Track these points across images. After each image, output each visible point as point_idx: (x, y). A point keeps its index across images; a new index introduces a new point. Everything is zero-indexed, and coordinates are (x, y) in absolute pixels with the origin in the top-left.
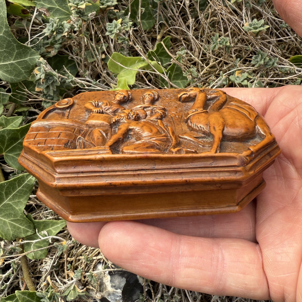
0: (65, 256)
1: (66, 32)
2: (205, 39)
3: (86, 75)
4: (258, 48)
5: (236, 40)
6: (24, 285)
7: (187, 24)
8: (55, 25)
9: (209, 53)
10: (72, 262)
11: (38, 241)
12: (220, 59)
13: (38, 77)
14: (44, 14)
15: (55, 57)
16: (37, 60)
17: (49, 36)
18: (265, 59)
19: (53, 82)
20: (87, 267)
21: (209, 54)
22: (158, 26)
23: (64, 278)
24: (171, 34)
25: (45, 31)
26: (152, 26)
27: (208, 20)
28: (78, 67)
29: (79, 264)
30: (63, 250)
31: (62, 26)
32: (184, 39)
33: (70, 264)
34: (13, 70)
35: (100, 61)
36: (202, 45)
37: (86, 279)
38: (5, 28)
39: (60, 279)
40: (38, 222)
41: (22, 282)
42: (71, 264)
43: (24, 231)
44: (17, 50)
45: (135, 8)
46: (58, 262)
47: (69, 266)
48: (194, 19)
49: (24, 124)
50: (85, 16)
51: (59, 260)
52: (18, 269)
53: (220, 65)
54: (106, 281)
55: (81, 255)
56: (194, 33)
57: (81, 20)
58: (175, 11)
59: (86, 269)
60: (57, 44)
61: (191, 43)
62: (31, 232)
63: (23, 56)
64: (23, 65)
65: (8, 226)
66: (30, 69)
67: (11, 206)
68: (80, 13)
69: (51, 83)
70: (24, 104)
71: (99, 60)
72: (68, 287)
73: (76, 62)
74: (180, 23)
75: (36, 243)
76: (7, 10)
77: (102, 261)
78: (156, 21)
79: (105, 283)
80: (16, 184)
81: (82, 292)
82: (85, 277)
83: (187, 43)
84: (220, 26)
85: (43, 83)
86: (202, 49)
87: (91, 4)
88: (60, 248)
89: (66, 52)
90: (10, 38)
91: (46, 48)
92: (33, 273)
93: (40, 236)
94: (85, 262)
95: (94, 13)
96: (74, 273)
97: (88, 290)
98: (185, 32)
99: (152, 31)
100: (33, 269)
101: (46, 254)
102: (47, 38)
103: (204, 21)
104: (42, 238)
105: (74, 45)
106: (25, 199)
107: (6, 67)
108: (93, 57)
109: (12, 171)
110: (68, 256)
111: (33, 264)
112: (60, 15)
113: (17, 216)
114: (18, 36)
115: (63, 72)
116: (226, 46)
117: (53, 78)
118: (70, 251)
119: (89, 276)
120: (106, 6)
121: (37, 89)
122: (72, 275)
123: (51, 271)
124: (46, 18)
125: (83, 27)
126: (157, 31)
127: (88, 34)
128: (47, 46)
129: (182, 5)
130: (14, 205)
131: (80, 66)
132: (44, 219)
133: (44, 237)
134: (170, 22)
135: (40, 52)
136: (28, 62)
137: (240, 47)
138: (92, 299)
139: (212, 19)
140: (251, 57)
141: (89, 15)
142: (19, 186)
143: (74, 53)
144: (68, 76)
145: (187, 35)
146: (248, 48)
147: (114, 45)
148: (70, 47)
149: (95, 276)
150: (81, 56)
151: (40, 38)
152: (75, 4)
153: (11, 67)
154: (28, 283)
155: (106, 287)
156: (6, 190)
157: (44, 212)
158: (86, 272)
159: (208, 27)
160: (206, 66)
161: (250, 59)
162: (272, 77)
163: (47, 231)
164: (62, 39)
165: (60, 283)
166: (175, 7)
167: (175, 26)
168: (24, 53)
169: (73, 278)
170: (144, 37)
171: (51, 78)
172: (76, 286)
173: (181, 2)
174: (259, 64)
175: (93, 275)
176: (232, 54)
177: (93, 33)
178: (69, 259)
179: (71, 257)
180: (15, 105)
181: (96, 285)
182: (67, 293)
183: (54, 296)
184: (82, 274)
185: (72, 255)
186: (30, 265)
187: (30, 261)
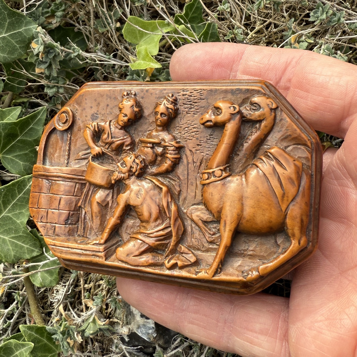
0: (82, 283)
3: (98, 49)
6: (32, 323)
9: (254, 14)
10: (91, 289)
11: (46, 263)
12: (268, 21)
13: (36, 52)
16: (34, 30)
19: (55, 56)
20: (109, 294)
21: (254, 16)
23: (82, 311)
28: (87, 41)
29: (99, 292)
33: (88, 292)
34: (6, 46)
35: (114, 31)
37: (109, 310)
39: (75, 312)
41: (29, 319)
42: (90, 292)
43: (28, 250)
44: (9, 19)
46: (72, 290)
47: (86, 294)
52: (24, 303)
55: (101, 279)
59: (108, 296)
60: (59, 11)
62: (37, 252)
63: (16, 26)
64: (17, 39)
65: (8, 245)
66: (27, 43)
67: (11, 218)
69: (52, 57)
71: (113, 29)
72: (87, 320)
73: (84, 35)
75: (44, 265)
79: (132, 312)
80: (15, 190)
81: (104, 325)
86: (245, 10)
89: (71, 22)
91: (46, 18)
92: (43, 307)
93: (48, 256)
94: (106, 288)
96: (93, 300)
97: (112, 324)
100: (43, 303)
101: (58, 280)
104: (51, 259)
106: (28, 210)
108: (105, 27)
109: (12, 178)
110: (85, 283)
111: (42, 296)
113: (19, 232)
117: (55, 51)
119: (111, 301)
122: (90, 304)
128: (47, 15)
130: (15, 218)
131: (90, 40)
133: (53, 257)
135: (39, 23)
136: (23, 34)
138: (117, 335)
142: (19, 193)
143: (81, 22)
144: (74, 50)
146: (304, 4)
150: (90, 26)
151: (37, 4)
153: (3, 43)
154: (37, 318)
155: (134, 316)
156: (3, 198)
160: (251, 31)
164: (65, 5)
165: (76, 316)
168: (17, 23)
169: (93, 308)
171: (51, 51)
172: (96, 317)
174: (321, 20)
175: (117, 300)
178: (86, 286)
179: (89, 284)
180: (13, 95)
181: (121, 316)
182: (86, 327)
183: (69, 331)
184: (102, 301)
185: (90, 282)
186: (39, 297)
187: (38, 292)
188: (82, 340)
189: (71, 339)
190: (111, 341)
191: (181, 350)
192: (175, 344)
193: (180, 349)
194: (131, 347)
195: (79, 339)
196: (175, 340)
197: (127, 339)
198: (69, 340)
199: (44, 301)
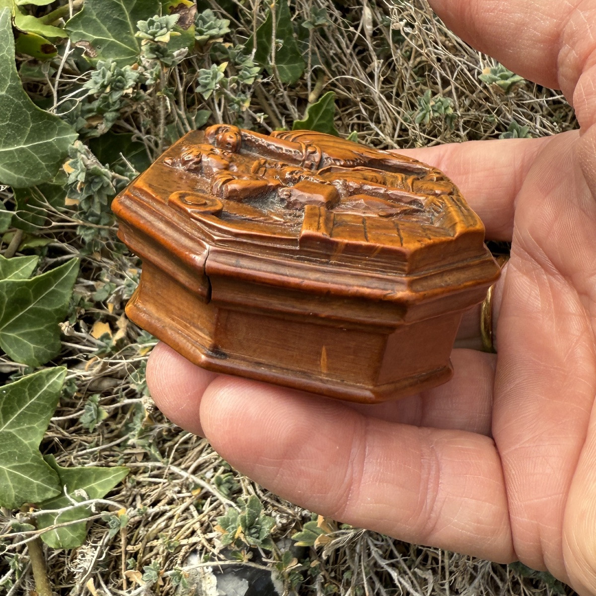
0: (123, 542)
1: (130, 87)
2: (405, 99)
4: (510, 117)
5: (467, 102)
7: (368, 70)
8: (109, 74)
9: (414, 128)
10: (137, 553)
11: (68, 511)
12: (435, 141)
13: (72, 179)
14: (86, 53)
15: (104, 136)
17: (95, 96)
19: (102, 187)
20: (168, 563)
21: (414, 131)
22: (311, 75)
23: (121, 588)
24: (337, 90)
25: (87, 85)
26: (299, 75)
27: (411, 62)
28: (149, 156)
29: (151, 558)
30: (119, 526)
31: (122, 75)
32: (363, 100)
33: (132, 558)
36: (399, 113)
37: (167, 587)
38: (11, 80)
39: (110, 590)
40: (67, 471)
42: (136, 558)
43: (38, 489)
44: (33, 122)
45: (264, 40)
46: (108, 554)
47: (131, 561)
48: (382, 61)
49: (40, 271)
50: (168, 56)
51: (110, 550)
52: (24, 573)
54: (208, 588)
55: (157, 538)
56: (382, 88)
57: (159, 63)
58: (344, 46)
59: (167, 565)
60: (111, 111)
61: (378, 109)
62: (54, 492)
63: (43, 134)
64: (43, 153)
65: (6, 479)
66: (57, 160)
67: (13, 437)
68: (158, 51)
69: (97, 189)
73: (147, 147)
74: (354, 70)
75: (64, 514)
76: (15, 46)
77: (199, 548)
78: (307, 64)
79: (205, 592)
80: (25, 392)
82: (165, 580)
83: (369, 107)
84: (434, 73)
85: (81, 189)
86: (400, 120)
87: (178, 34)
88: (114, 522)
89: (128, 127)
90: (20, 99)
91: (88, 119)
92: (53, 581)
93: (72, 500)
94: (163, 552)
95: (185, 50)
96: (143, 572)
98: (365, 86)
99: (298, 85)
100: (55, 573)
101: (84, 538)
102: (91, 99)
103: (403, 64)
104: (77, 504)
105: (145, 115)
106: (43, 423)
107: (10, 157)
109: (14, 369)
110: (128, 542)
111: (54, 562)
112: (117, 55)
113: (25, 459)
115: (121, 168)
116: (447, 116)
117: (102, 180)
118: (132, 532)
119: (173, 575)
120: (207, 37)
121: (68, 202)
122: (136, 577)
123: (94, 572)
124: (90, 61)
125: (162, 77)
126: (309, 84)
127: (171, 91)
128: (90, 115)
129: (358, 33)
130: (20, 436)
131: (155, 155)
132: (79, 467)
133: (79, 502)
134: (333, 66)
135: (77, 128)
136: (54, 146)
137: (475, 116)
139: (418, 59)
140: (497, 136)
141: (175, 54)
142: (31, 397)
143: (143, 129)
144: (131, 177)
145: (369, 92)
146: (490, 119)
147: (224, 113)
148: (135, 115)
149: (186, 577)
150: (156, 135)
151: (78, 100)
152: (150, 34)
153: (19, 157)
156: (5, 403)
157: (80, 453)
158: (166, 570)
159: (411, 75)
163: (85, 490)
164: (122, 101)
166: (343, 38)
167: (344, 74)
168: (46, 128)
169: (139, 582)
170: (282, 96)
171: (96, 180)
173: (356, 27)
175: (181, 573)
176: (458, 130)
177: (181, 89)
178: (130, 548)
179: (134, 545)
180: (22, 235)
184: (158, 574)
185: (136, 541)
186: (50, 564)
187: (49, 556)
199: (57, 571)
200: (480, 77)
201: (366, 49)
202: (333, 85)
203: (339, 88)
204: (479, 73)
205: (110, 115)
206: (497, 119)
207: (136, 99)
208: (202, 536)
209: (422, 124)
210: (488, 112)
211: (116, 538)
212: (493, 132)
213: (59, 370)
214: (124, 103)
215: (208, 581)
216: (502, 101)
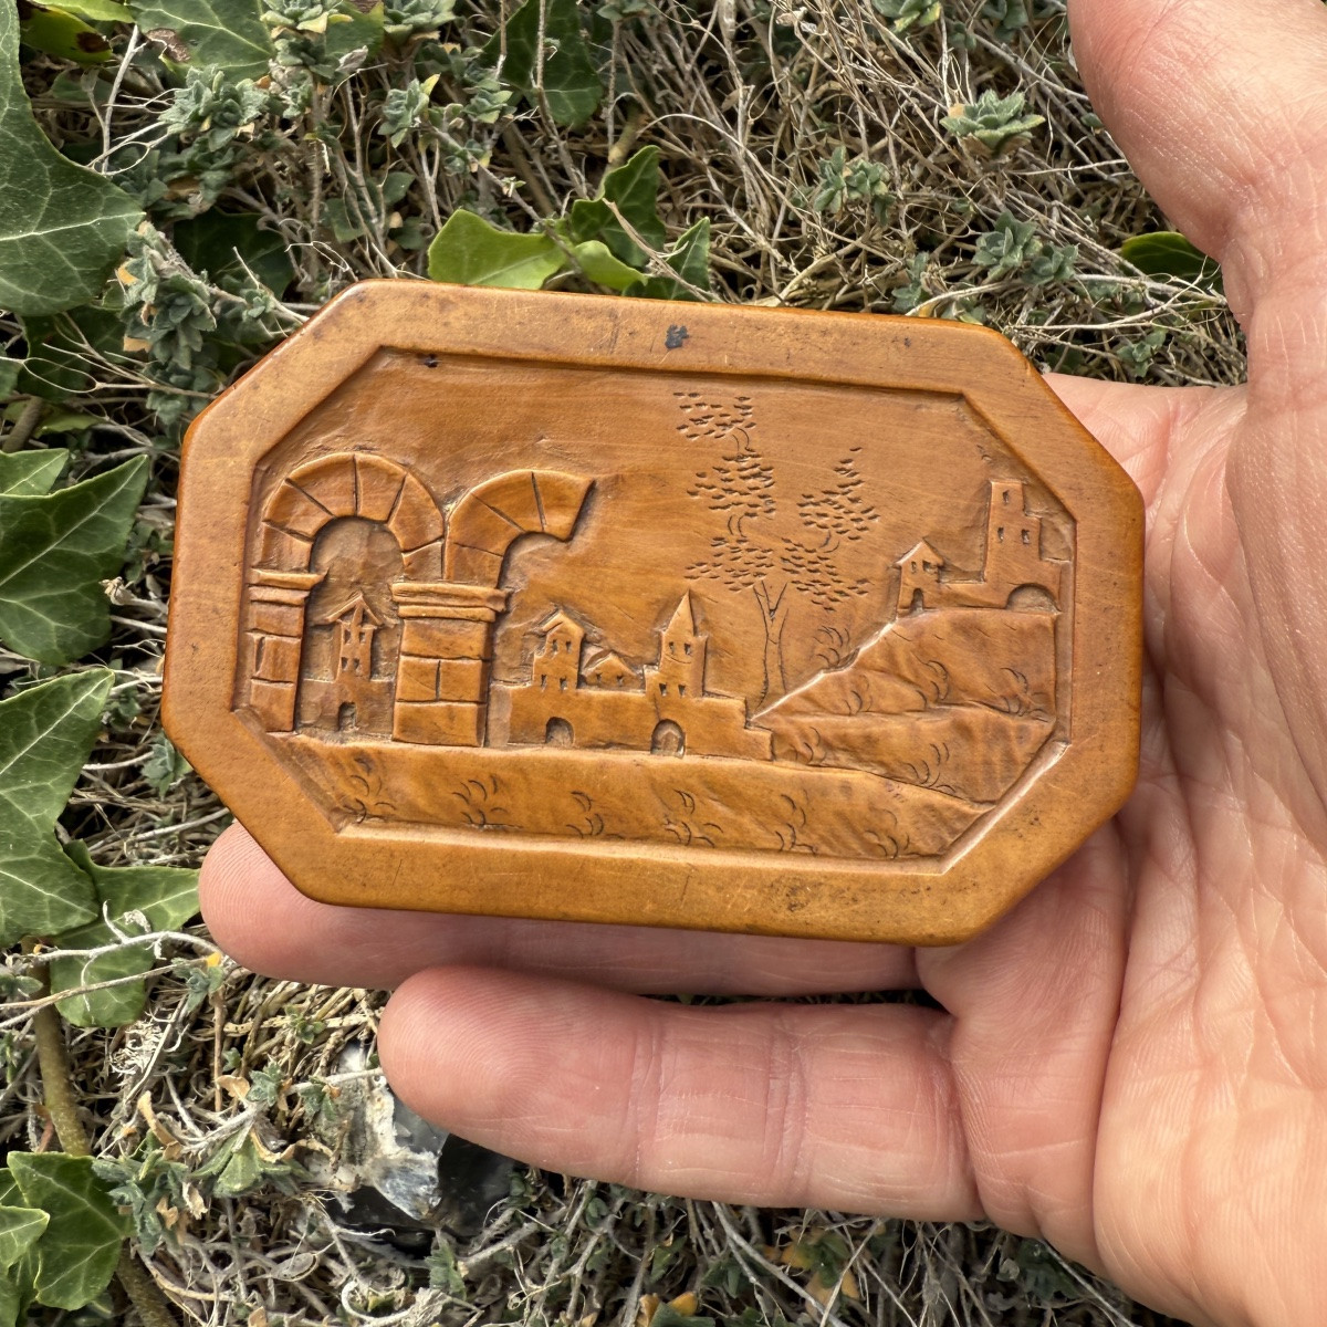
0: (217, 1016)
1: (249, 121)
2: (795, 163)
3: (325, 295)
4: (999, 202)
5: (916, 172)
6: (47, 1136)
7: (726, 105)
8: (208, 94)
9: (811, 219)
10: (244, 1038)
11: (108, 953)
12: (853, 244)
13: (130, 298)
14: (168, 54)
15: (204, 218)
17: (182, 137)
18: (1026, 246)
19: (191, 315)
20: (302, 1062)
21: (812, 224)
22: (615, 112)
23: (210, 1106)
24: (664, 142)
25: (165, 116)
26: (591, 110)
27: (809, 91)
28: (293, 261)
29: (269, 1050)
30: (207, 988)
31: (236, 96)
32: (714, 163)
33: (234, 1049)
34: (38, 265)
35: (381, 240)
36: (783, 189)
37: (298, 1111)
38: (11, 100)
39: (191, 1113)
40: (112, 874)
41: (38, 1121)
42: (240, 1050)
43: (52, 908)
44: (55, 187)
45: (524, 40)
46: (186, 1040)
47: (230, 1055)
48: (753, 87)
49: (71, 479)
50: (326, 61)
51: (191, 1031)
52: (24, 1069)
53: (853, 267)
54: (377, 1119)
55: (281, 1012)
56: (752, 140)
57: (310, 79)
58: (680, 56)
59: (299, 1067)
60: (215, 170)
61: (742, 181)
62: (84, 915)
63: (75, 212)
64: (75, 247)
66: (107, 259)
67: (6, 805)
68: (308, 51)
69: (179, 320)
70: (75, 405)
71: (379, 234)
72: (224, 1143)
73: (287, 242)
74: (698, 101)
75: (100, 958)
76: (22, 33)
77: (362, 1036)
78: (606, 89)
79: (371, 1127)
80: (29, 718)
81: (279, 1162)
82: (292, 1101)
83: (726, 178)
84: (854, 114)
85: (150, 319)
86: (786, 201)
87: (348, 18)
88: (196, 981)
89: (250, 200)
90: (28, 139)
91: (171, 183)
92: (83, 1085)
93: (117, 932)
94: (293, 1042)
95: (363, 50)
96: (251, 1082)
97: (303, 1156)
98: (719, 136)
99: (588, 131)
100: (87, 1071)
101: (140, 1006)
102: (176, 144)
103: (793, 95)
104: (127, 941)
105: (283, 178)
106: (66, 779)
107: (11, 255)
108: (355, 225)
109: (19, 667)
110: (229, 1017)
111: (84, 1047)
112: (229, 59)
113: (28, 848)
114: (62, 136)
115: (234, 281)
116: (876, 199)
117: (191, 302)
118: (237, 994)
119: (307, 1092)
120: (410, 27)
121: (129, 344)
122: (239, 1091)
123: (158, 1075)
124: (176, 69)
125: (315, 104)
126: (611, 128)
127: (335, 133)
128: (176, 176)
129: (708, 32)
130: (20, 803)
131: (303, 258)
132: (137, 865)
133: (132, 936)
134: (659, 94)
135: (148, 199)
136: (96, 235)
137: (930, 200)
138: (317, 1194)
139: (823, 88)
140: (972, 240)
141: (342, 61)
142: (42, 727)
143: (280, 207)
144: (250, 297)
145: (725, 147)
146: (960, 207)
147: (438, 180)
148: (267, 183)
149: (332, 1097)
150: (306, 219)
151: (149, 145)
152: (289, 16)
153: (28, 255)
154: (63, 1123)
155: (375, 1140)
157: (140, 836)
158: (297, 1080)
159: (808, 117)
160: (800, 268)
161: (970, 247)
162: (1056, 322)
163: (145, 913)
164: (236, 150)
165: (190, 1125)
166: (680, 40)
167: (678, 111)
168: (80, 200)
169: (246, 1104)
170: (556, 151)
171: (179, 301)
172: (253, 1135)
173: (705, 22)
174: (1005, 266)
175: (325, 1089)
176: (897, 226)
177: (356, 128)
178: (230, 1027)
179: (240, 1022)
180: (42, 407)
181: (335, 1132)
182: (219, 1166)
183: (165, 1177)
184: (279, 1088)
185: (244, 1014)
186: (75, 1052)
187: (74, 1036)
188: (205, 1210)
189: (170, 1206)
190: (296, 1208)
191: (511, 1248)
192: (494, 1226)
193: (507, 1245)
194: (357, 1230)
195: (197, 1206)
196: (495, 1215)
197: (346, 1206)
198: (162, 1209)
199: (90, 1065)
200: (943, 122)
201: (722, 65)
202: (657, 131)
203: (670, 140)
204: (942, 114)
205: (213, 177)
206: (974, 207)
207: (263, 146)
208: (369, 1013)
209: (826, 213)
210: (956, 192)
211: (204, 1007)
212: (966, 231)
213: (98, 676)
214: (240, 153)
215: (378, 1106)
216: (984, 172)
